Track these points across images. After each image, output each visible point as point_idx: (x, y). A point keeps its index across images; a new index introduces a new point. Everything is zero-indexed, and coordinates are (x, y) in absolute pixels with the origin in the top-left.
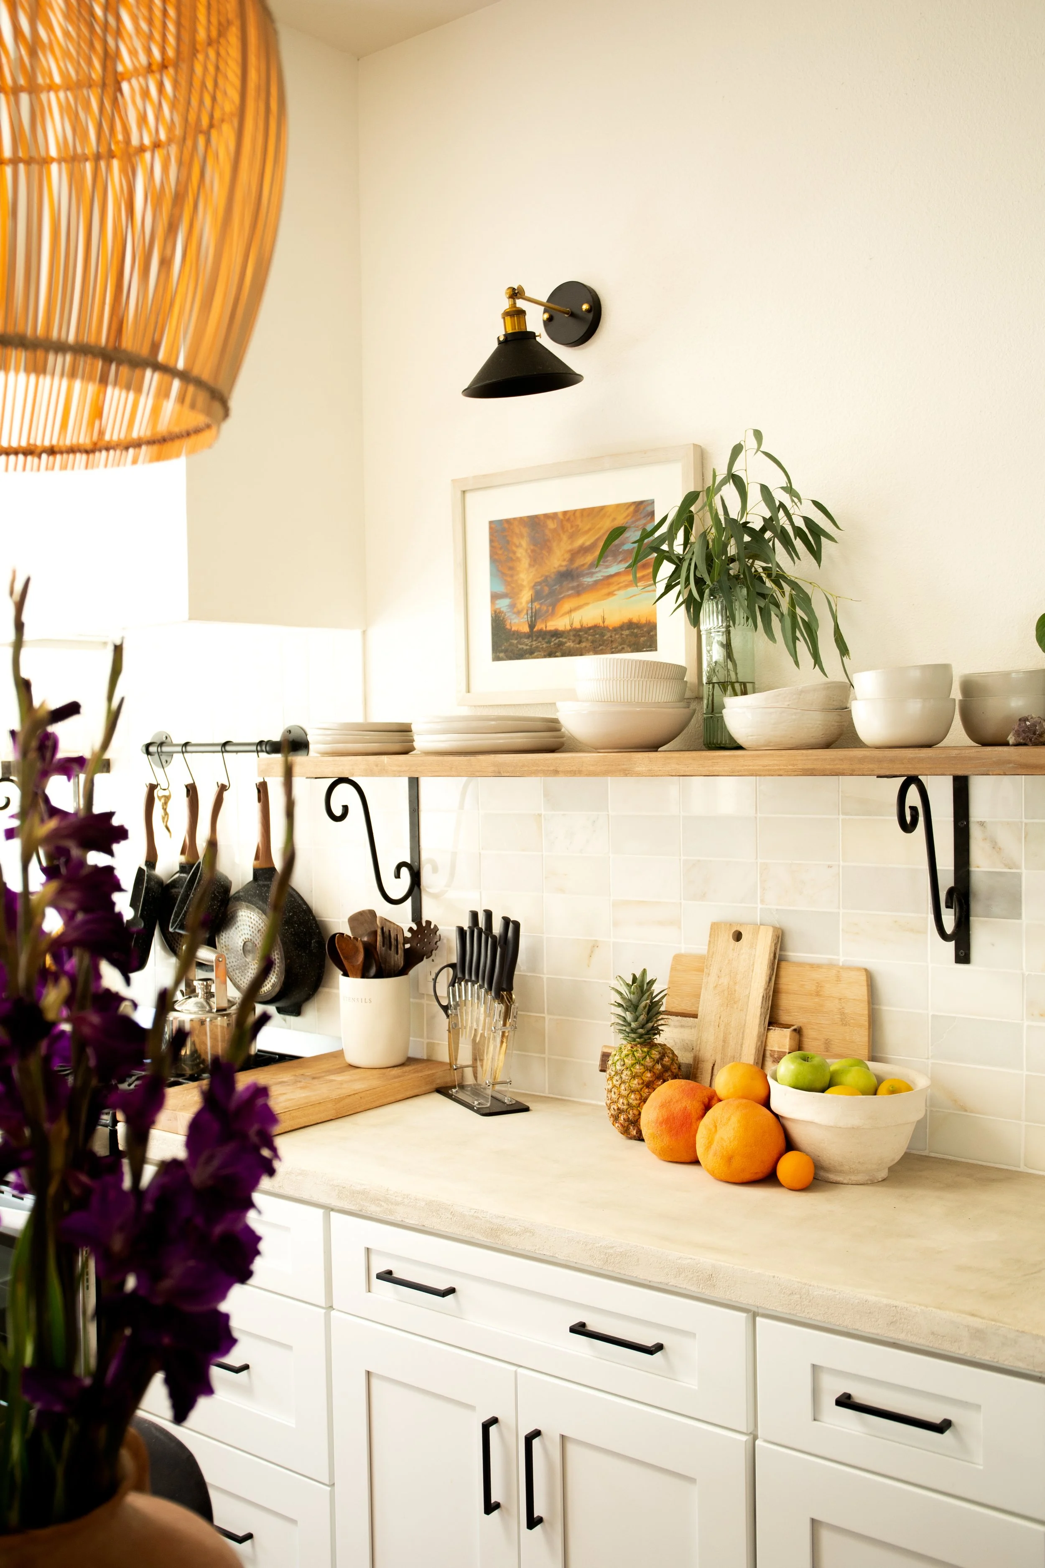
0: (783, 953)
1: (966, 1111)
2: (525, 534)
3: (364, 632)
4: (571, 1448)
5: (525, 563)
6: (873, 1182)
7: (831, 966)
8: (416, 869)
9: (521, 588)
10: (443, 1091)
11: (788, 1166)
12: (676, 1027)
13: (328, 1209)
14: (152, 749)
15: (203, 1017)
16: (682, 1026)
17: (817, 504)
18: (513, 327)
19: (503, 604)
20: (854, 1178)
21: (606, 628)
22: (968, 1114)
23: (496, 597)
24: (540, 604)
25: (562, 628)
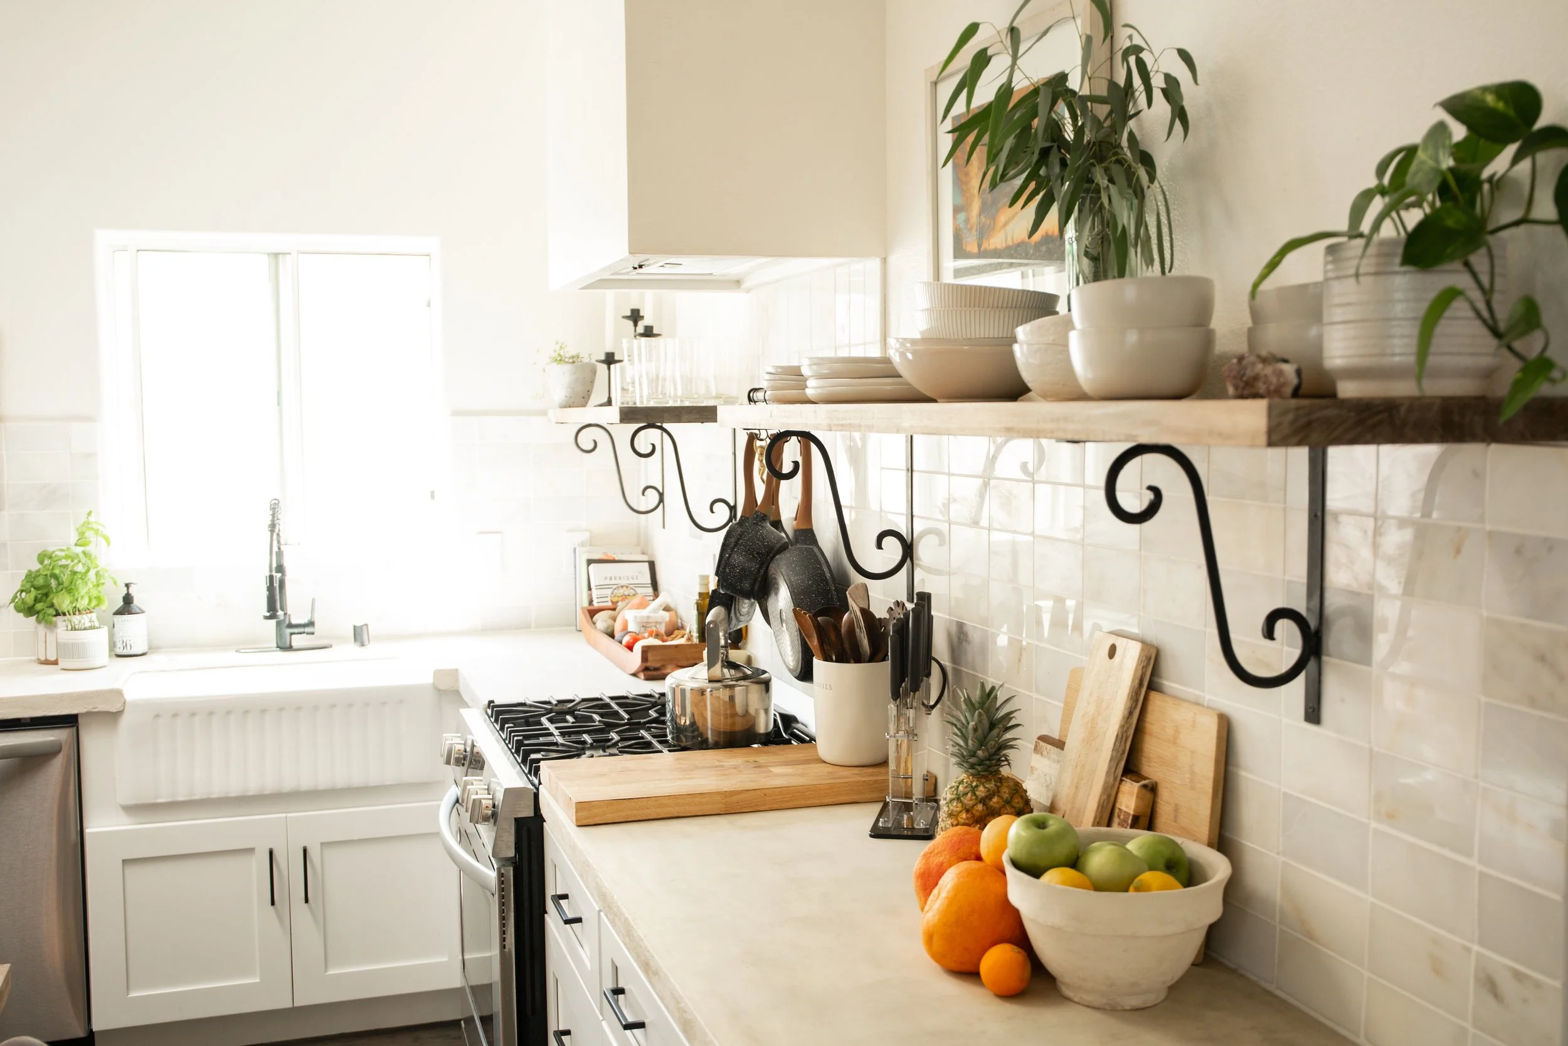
1: (1311, 938)
3: (884, 261)
7: (1196, 704)
8: (908, 543)
12: (1053, 760)
16: (1057, 761)
17: (1183, 55)
19: (962, 216)
22: (1313, 943)
23: (957, 210)
24: (985, 217)
25: (999, 247)
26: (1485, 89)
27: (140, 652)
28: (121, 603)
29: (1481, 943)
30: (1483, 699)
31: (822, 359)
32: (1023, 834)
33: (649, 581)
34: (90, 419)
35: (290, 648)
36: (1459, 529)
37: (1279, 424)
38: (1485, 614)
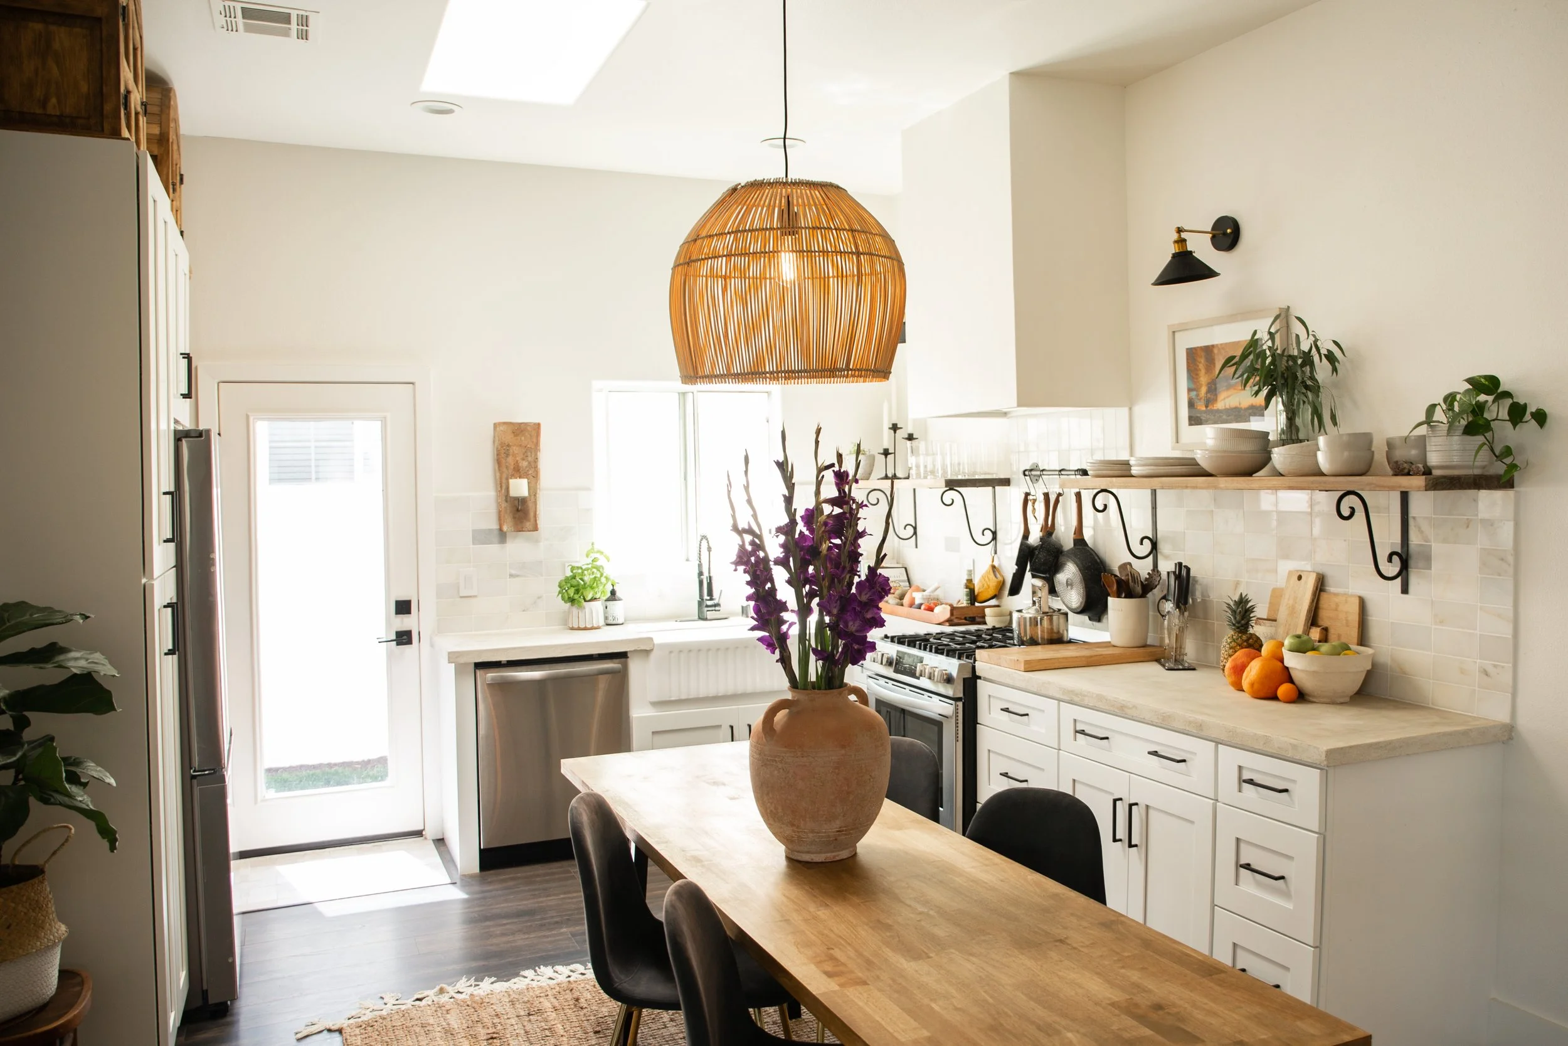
0: (1322, 588)
1: (1405, 674)
2: (1203, 356)
3: (1130, 410)
4: (1151, 812)
5: (1203, 372)
6: (1333, 703)
7: (1345, 594)
8: (1154, 541)
9: (1201, 386)
10: (1158, 661)
11: (1284, 690)
12: (1268, 626)
13: (1059, 700)
14: (1027, 473)
15: (1037, 616)
16: (1271, 626)
17: (1335, 342)
18: (1179, 249)
19: (1193, 394)
20: (1322, 700)
21: (1241, 408)
22: (1407, 676)
23: (1190, 390)
24: (1211, 395)
25: (1220, 408)
26: (1480, 376)
27: (621, 623)
28: (609, 594)
29: (1480, 659)
30: (1479, 575)
31: (1141, 458)
32: (1292, 641)
33: (906, 579)
34: (588, 489)
35: (706, 619)
36: (1468, 519)
37: (1429, 484)
38: (1479, 547)
